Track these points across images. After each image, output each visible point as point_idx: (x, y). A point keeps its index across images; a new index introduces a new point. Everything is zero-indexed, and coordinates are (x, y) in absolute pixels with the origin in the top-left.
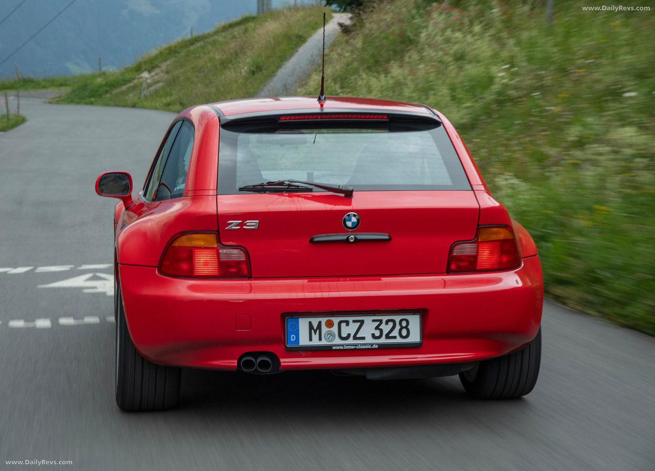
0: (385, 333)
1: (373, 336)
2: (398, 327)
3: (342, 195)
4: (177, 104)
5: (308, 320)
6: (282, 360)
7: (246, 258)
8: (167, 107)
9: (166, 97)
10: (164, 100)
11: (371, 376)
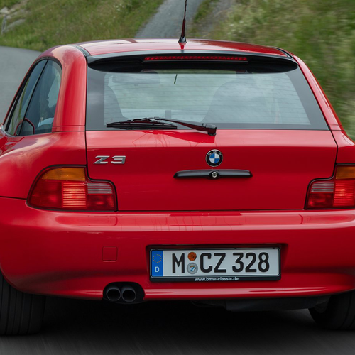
0: (245, 266)
1: (234, 269)
2: (258, 261)
3: (206, 133)
4: (39, 42)
5: (171, 253)
6: (146, 291)
7: (113, 192)
8: (29, 45)
9: (27, 34)
10: (26, 38)
11: (230, 307)
